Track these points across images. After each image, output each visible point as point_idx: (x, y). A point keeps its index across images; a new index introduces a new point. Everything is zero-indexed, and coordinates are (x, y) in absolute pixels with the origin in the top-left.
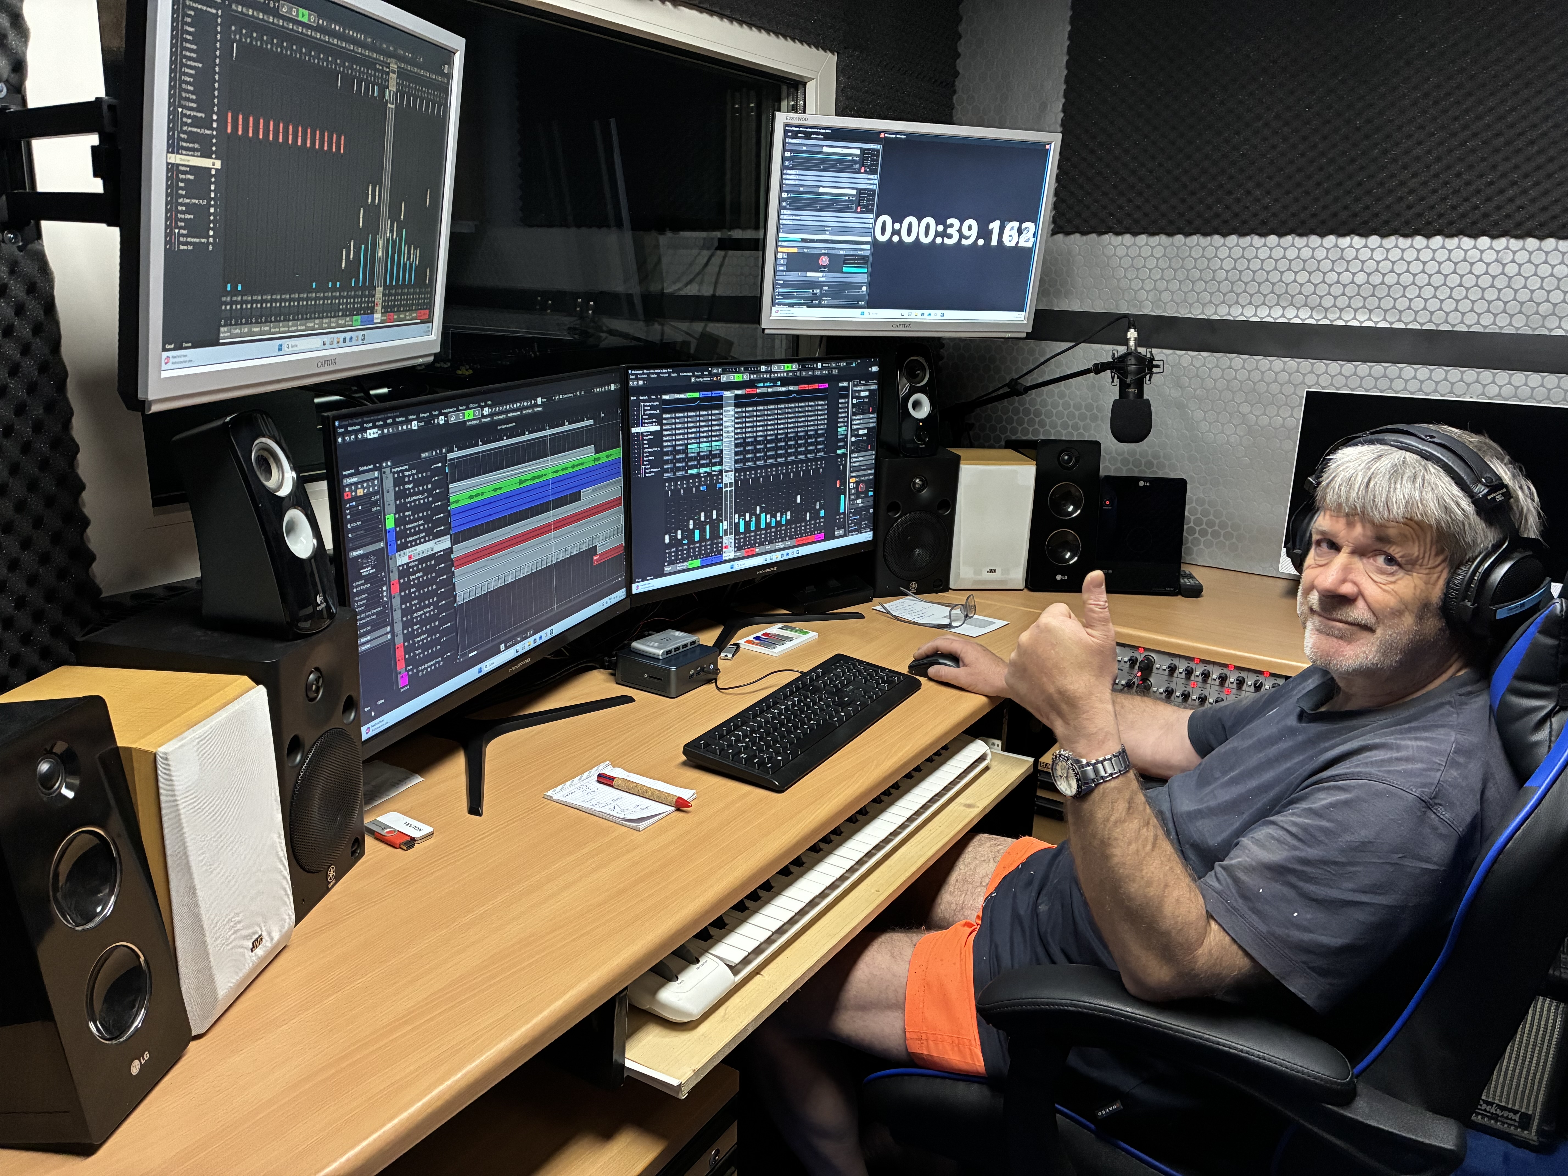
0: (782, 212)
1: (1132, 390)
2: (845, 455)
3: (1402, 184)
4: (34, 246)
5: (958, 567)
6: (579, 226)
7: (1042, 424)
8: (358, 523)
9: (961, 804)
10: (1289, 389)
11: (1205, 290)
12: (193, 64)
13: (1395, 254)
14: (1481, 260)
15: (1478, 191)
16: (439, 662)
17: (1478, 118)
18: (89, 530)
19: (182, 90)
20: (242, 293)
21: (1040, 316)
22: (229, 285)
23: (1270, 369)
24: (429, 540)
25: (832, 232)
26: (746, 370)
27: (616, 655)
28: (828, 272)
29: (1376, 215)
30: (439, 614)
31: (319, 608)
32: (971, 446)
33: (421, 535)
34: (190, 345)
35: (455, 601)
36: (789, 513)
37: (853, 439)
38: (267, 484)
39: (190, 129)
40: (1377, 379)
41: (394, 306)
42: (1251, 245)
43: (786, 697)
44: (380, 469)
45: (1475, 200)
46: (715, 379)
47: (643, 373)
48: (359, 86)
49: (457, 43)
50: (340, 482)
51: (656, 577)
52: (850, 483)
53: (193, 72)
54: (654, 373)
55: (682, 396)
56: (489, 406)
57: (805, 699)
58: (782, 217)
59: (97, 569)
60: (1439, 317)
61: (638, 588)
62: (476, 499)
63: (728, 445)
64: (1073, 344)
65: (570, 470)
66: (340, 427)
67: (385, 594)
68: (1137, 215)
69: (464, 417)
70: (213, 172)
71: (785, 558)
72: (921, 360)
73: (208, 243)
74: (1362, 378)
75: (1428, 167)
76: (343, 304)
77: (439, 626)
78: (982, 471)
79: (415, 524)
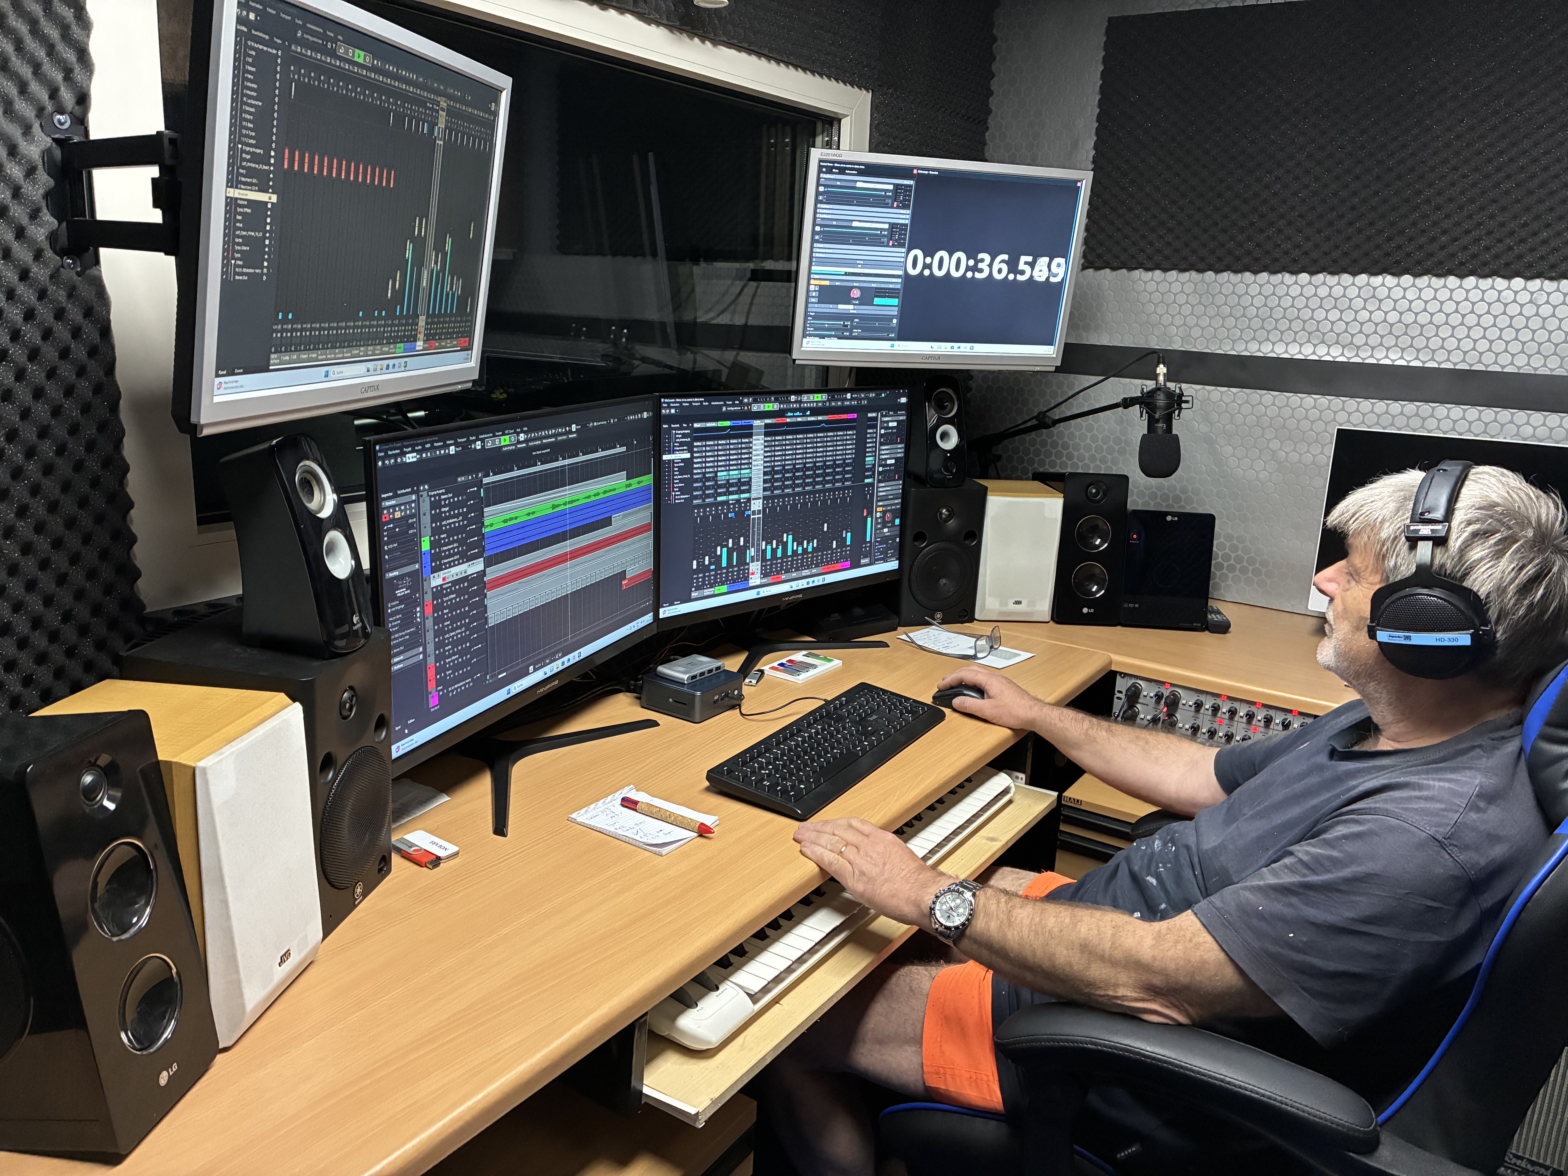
0: (815, 245)
1: (1161, 425)
2: (872, 484)
3: (1435, 224)
4: (93, 271)
5: (984, 599)
6: (614, 254)
7: (1070, 457)
8: (395, 545)
9: (983, 837)
10: (1320, 426)
11: (1236, 326)
12: (253, 102)
13: (1428, 294)
14: (1515, 301)
15: (1512, 233)
16: (469, 683)
17: (1512, 160)
18: (135, 547)
19: (242, 127)
20: (292, 322)
21: (1069, 350)
22: (280, 314)
23: (1301, 406)
24: (463, 563)
25: (864, 266)
26: (776, 400)
27: (642, 679)
28: (859, 304)
29: (1408, 255)
30: (470, 635)
31: (355, 628)
32: (999, 477)
33: (456, 558)
34: (241, 371)
35: (486, 622)
36: (815, 541)
37: (881, 469)
38: (308, 505)
39: (249, 164)
40: (1409, 418)
41: (436, 334)
42: (1282, 282)
43: (810, 725)
44: (417, 492)
45: (1509, 242)
46: (746, 408)
47: (675, 402)
48: (410, 123)
49: (504, 82)
50: (378, 504)
51: (683, 602)
52: (876, 512)
53: (253, 110)
54: (686, 402)
55: (713, 424)
56: (525, 432)
57: (829, 728)
58: (814, 250)
59: (141, 584)
60: (1472, 357)
61: (666, 612)
62: (510, 523)
63: (757, 473)
64: (1102, 378)
65: (602, 496)
66: (380, 451)
67: (418, 615)
68: (1168, 251)
69: (500, 443)
70: (269, 206)
71: (811, 585)
72: (950, 392)
73: (263, 274)
74: (1394, 417)
75: (1461, 208)
76: (388, 332)
77: (471, 647)
78: (1010, 503)
79: (450, 547)
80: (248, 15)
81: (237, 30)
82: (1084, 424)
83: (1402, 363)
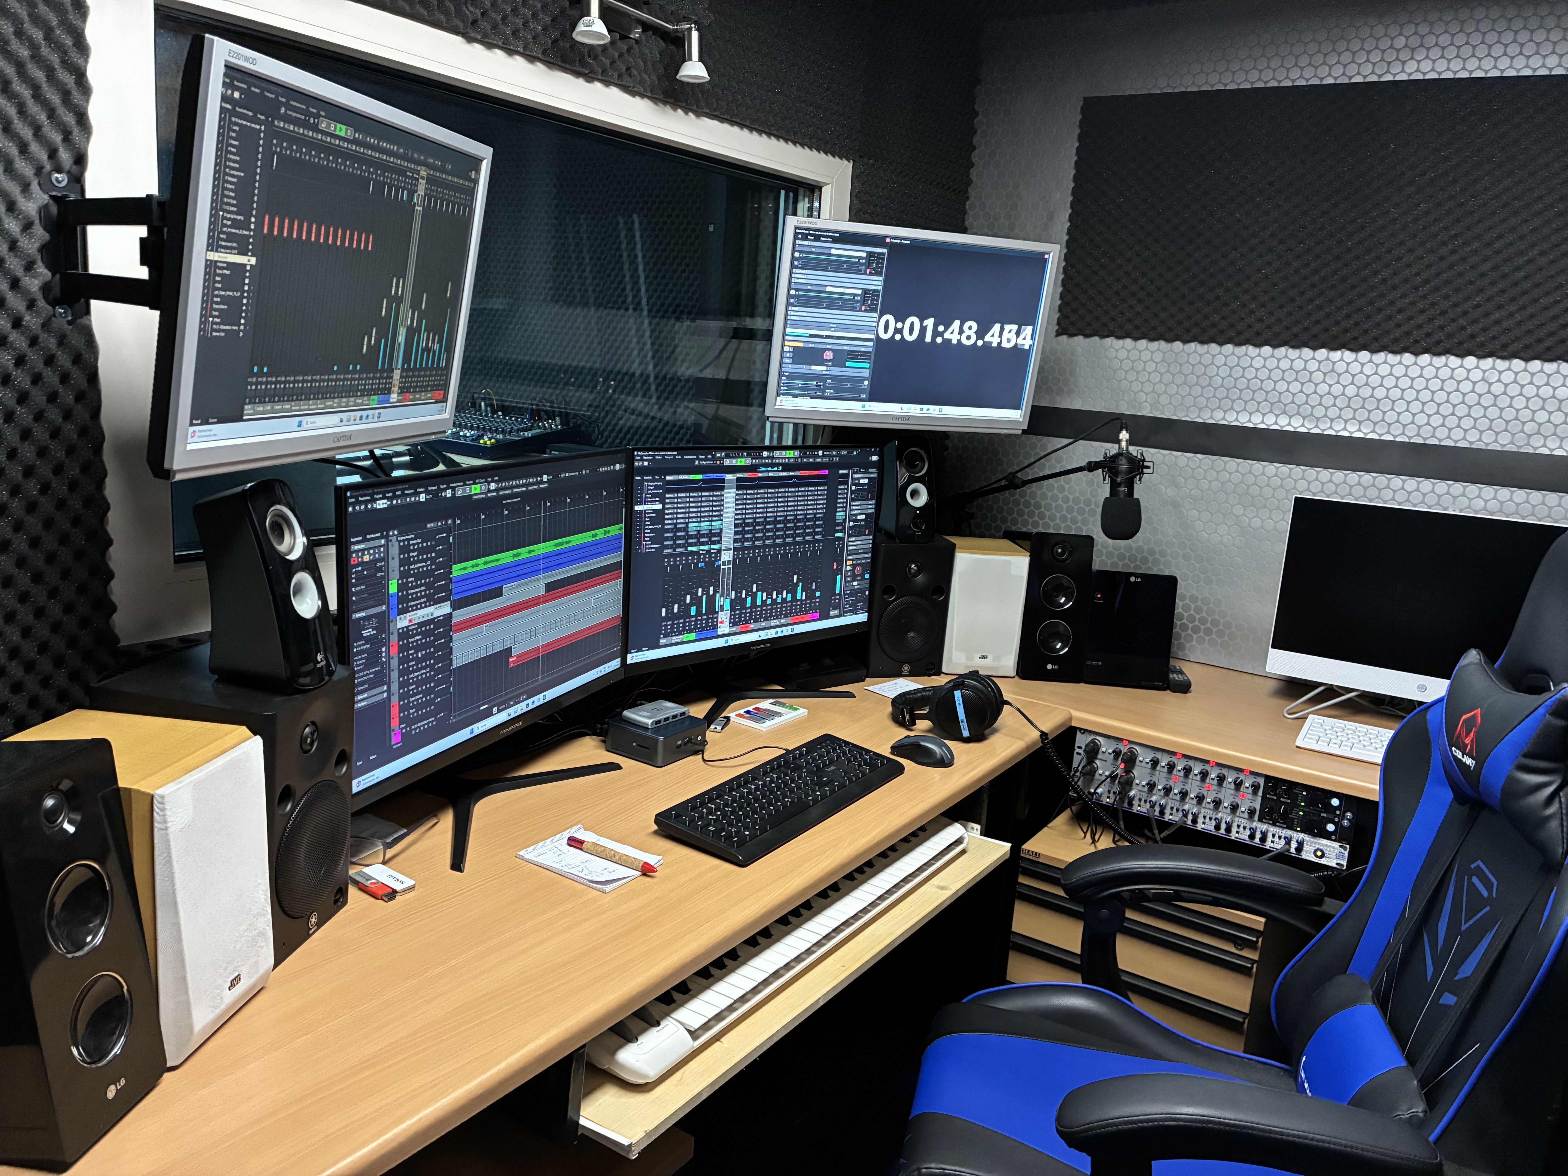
0: (790, 308)
1: (1123, 489)
2: (842, 539)
3: (1391, 303)
4: (84, 320)
5: (951, 652)
7: (1042, 516)
8: (363, 587)
9: (934, 885)
10: (1281, 493)
11: (1202, 395)
12: (236, 173)
13: (1384, 370)
14: (1467, 379)
15: (1465, 313)
16: (432, 722)
17: (1466, 243)
18: (112, 583)
19: (224, 196)
20: (267, 375)
21: (1036, 413)
22: (256, 368)
23: (1263, 474)
24: (430, 605)
25: (837, 329)
26: (749, 455)
27: (607, 723)
28: (832, 366)
29: (1366, 332)
30: (435, 675)
31: (319, 666)
32: (969, 535)
33: (423, 600)
34: (216, 420)
35: (451, 665)
36: (785, 593)
37: (851, 524)
38: (279, 548)
39: (229, 230)
40: (1365, 488)
41: (411, 387)
42: (1246, 354)
43: (766, 774)
44: (387, 537)
45: (1462, 322)
46: (718, 462)
47: (648, 455)
48: (390, 192)
49: (485, 152)
50: (347, 548)
51: (651, 648)
52: (846, 565)
53: (235, 180)
54: (659, 455)
55: (685, 477)
56: (495, 482)
57: (784, 776)
58: (789, 313)
59: (117, 619)
60: (1426, 432)
61: (634, 658)
63: (728, 525)
64: (1072, 440)
66: (351, 497)
67: (384, 654)
68: (1138, 321)
69: (481, 487)
70: (248, 268)
71: (779, 635)
72: (922, 452)
73: (240, 330)
74: (1351, 487)
75: (1416, 288)
76: (362, 385)
77: (435, 687)
78: (976, 560)
79: (417, 590)
80: (233, 93)
81: (222, 108)
82: (1056, 485)
83: (1359, 435)
